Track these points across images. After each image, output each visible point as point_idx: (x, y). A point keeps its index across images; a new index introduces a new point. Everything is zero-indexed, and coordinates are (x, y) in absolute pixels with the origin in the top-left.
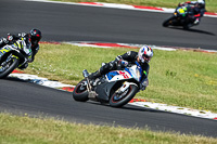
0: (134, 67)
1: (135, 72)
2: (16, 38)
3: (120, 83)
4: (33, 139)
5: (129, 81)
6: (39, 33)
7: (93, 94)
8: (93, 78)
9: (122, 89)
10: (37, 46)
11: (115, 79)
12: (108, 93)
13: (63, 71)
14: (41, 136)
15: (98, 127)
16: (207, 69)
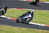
0: (30, 15)
1: (30, 16)
2: (2, 8)
3: (27, 18)
4: (3, 31)
5: (29, 18)
6: (7, 7)
7: (21, 21)
8: (21, 17)
9: (27, 20)
10: (6, 10)
11: (26, 17)
12: (24, 21)
13: (10, 15)
14: (5, 30)
15: (18, 28)
16: (42, 14)
